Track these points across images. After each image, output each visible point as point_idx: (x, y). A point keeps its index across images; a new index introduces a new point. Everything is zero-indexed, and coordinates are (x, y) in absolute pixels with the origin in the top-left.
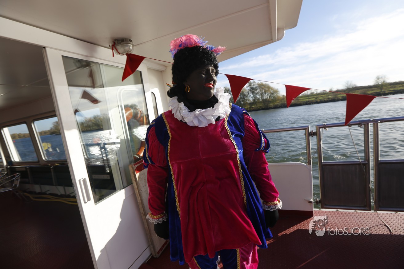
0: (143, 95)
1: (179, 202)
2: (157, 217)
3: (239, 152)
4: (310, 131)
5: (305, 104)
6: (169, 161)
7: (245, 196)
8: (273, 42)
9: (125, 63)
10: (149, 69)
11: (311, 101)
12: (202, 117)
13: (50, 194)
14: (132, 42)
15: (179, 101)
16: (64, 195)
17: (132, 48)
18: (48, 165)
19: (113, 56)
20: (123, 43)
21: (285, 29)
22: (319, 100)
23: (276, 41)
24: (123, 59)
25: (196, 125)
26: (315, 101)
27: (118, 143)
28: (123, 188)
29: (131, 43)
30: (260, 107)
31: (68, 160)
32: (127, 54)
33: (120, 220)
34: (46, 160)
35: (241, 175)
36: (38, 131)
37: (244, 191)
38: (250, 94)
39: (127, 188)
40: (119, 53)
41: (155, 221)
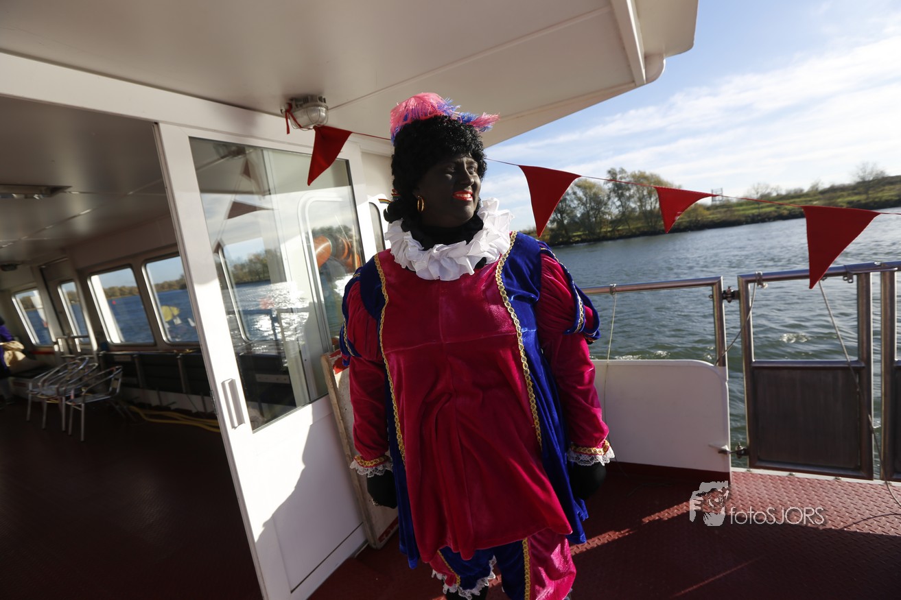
0: (353, 209)
1: (402, 432)
2: (372, 463)
3: (523, 333)
4: (723, 290)
5: (749, 220)
6: (382, 349)
7: (537, 426)
8: (636, 87)
9: (313, 145)
10: (366, 154)
11: (765, 213)
12: (448, 260)
13: (177, 410)
14: (325, 102)
15: (405, 228)
16: (202, 413)
17: (326, 113)
18: (173, 352)
19: (288, 132)
20: (308, 104)
21: (664, 55)
22: (786, 212)
23: (644, 84)
24: (307, 139)
25: (435, 277)
26: (776, 214)
27: (304, 310)
28: (310, 403)
29: (323, 104)
30: (638, 229)
31: (202, 343)
32: (315, 128)
33: (302, 467)
34: (168, 342)
35: (527, 381)
36: (152, 283)
37: (535, 415)
38: (612, 199)
39: (317, 401)
40: (299, 125)
41: (368, 472)
